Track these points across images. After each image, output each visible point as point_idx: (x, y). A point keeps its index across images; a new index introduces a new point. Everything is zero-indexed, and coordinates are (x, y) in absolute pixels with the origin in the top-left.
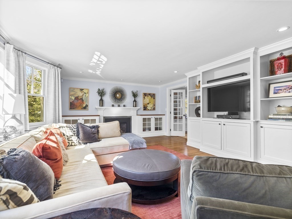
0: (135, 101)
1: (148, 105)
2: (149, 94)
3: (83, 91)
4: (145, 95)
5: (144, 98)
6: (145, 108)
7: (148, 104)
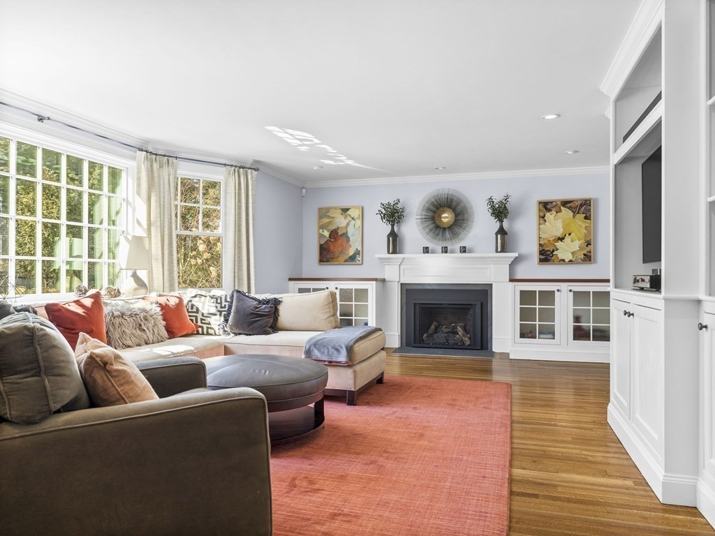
0: (502, 231)
1: (559, 244)
2: (565, 203)
3: (349, 212)
4: (546, 206)
5: (543, 217)
6: (546, 256)
7: (561, 239)
